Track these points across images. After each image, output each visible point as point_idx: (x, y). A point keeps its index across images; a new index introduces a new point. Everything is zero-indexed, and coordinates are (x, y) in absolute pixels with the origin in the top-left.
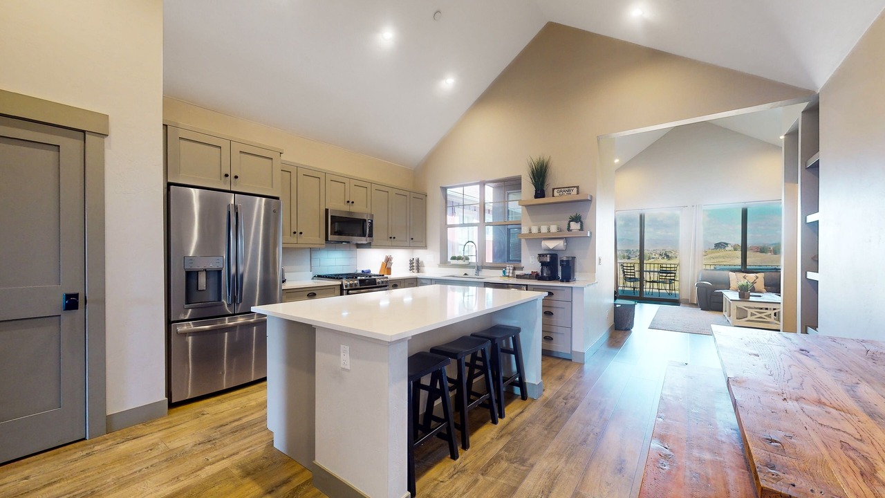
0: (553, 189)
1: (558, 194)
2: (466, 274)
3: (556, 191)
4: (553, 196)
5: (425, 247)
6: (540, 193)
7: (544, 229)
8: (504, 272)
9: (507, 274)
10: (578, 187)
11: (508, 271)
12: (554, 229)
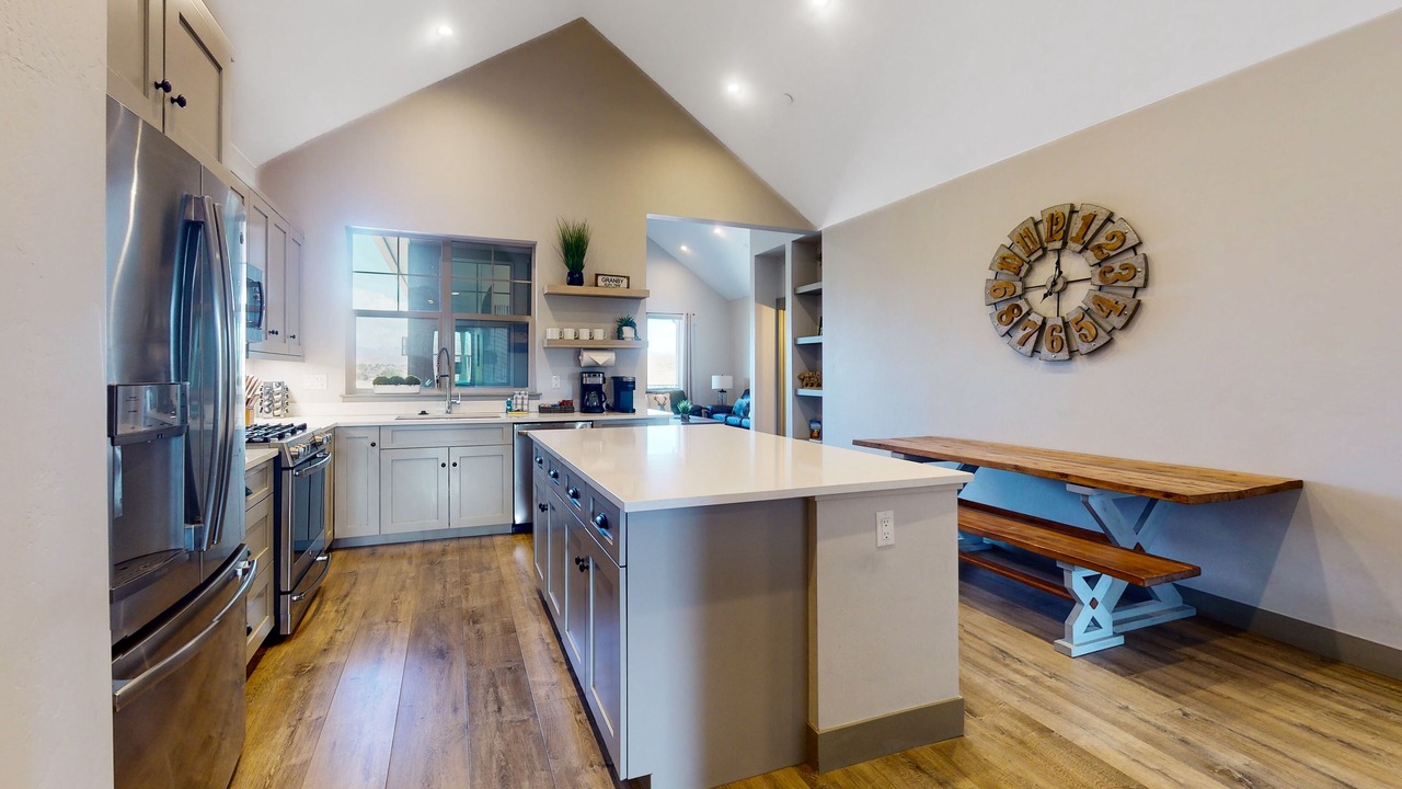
0: (597, 275)
1: (603, 284)
2: (423, 413)
3: (600, 278)
4: (596, 285)
5: (299, 357)
6: (575, 278)
7: (584, 334)
8: (509, 404)
9: (519, 407)
10: (628, 278)
11: (519, 401)
12: (599, 335)
